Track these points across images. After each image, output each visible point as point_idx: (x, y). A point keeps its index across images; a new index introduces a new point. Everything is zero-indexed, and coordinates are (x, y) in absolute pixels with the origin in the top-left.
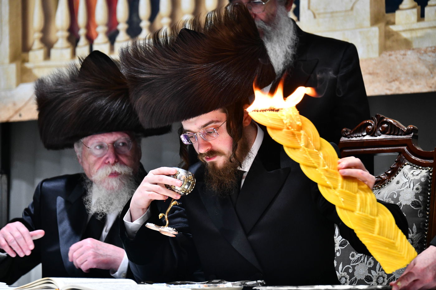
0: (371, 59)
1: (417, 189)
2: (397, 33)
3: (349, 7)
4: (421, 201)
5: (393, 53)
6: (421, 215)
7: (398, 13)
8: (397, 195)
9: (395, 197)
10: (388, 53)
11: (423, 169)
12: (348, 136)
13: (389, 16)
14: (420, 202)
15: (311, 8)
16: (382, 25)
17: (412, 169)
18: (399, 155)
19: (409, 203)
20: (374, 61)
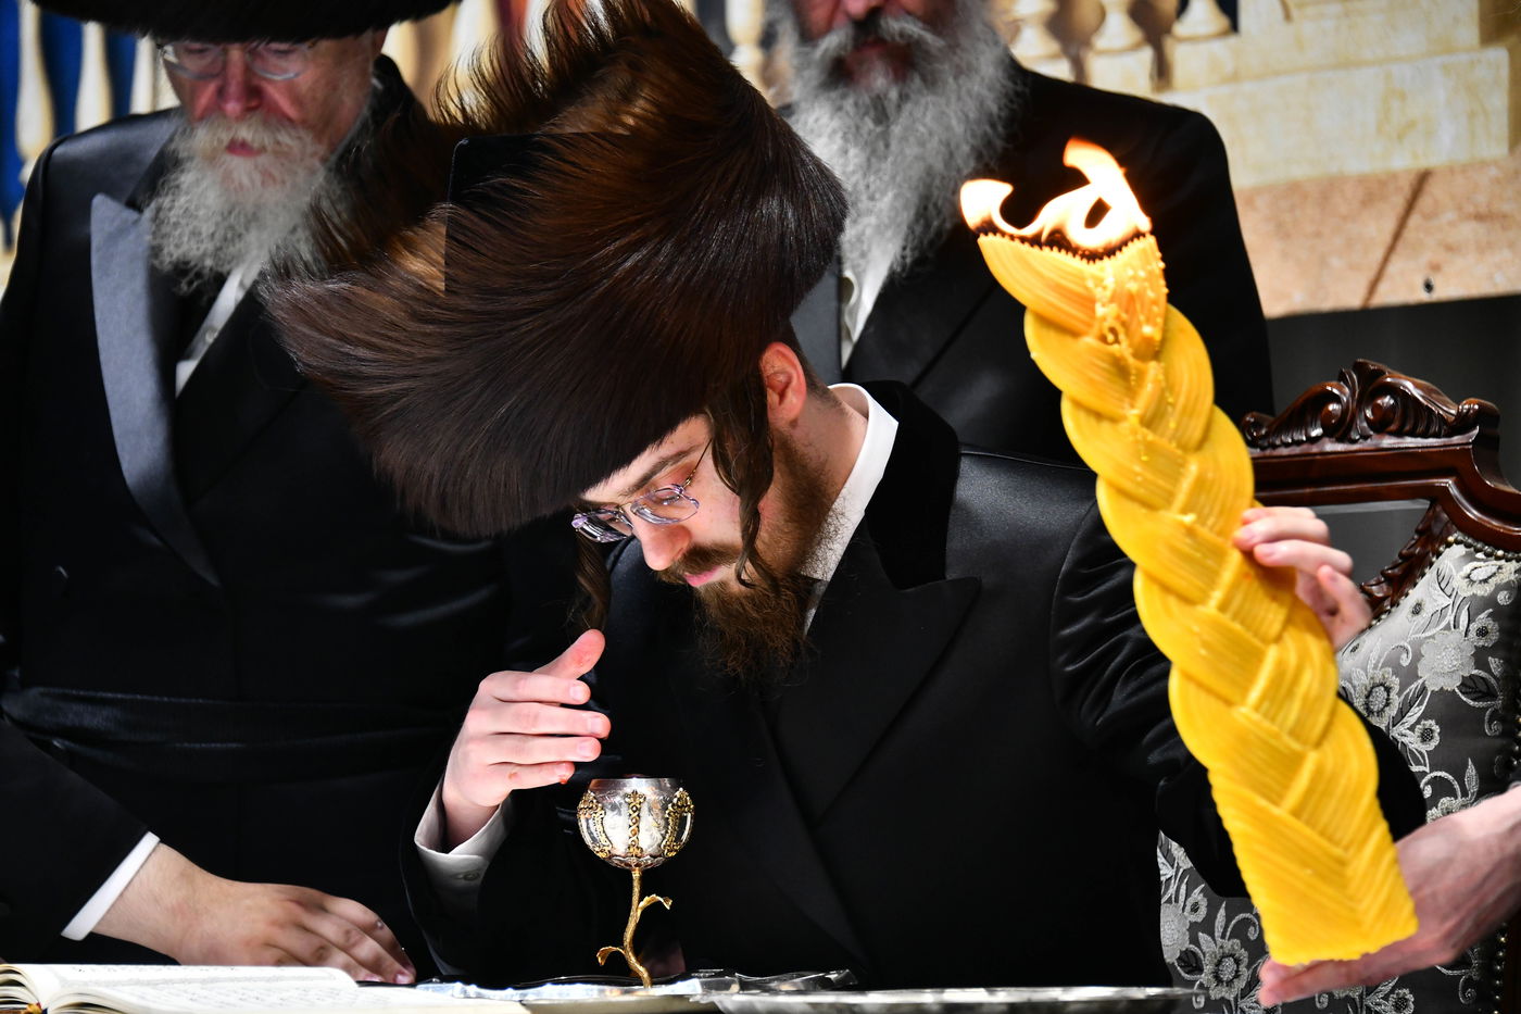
0: (1484, 164)
1: (1482, 632)
4: (1495, 677)
6: (1494, 727)
8: (1410, 654)
9: (1405, 661)
11: (1508, 560)
12: (1260, 442)
14: (1493, 681)
17: (1470, 558)
18: (1429, 509)
19: (1453, 684)
20: (1493, 172)
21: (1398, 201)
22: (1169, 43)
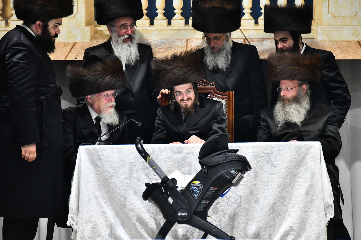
2: (102, 31)
5: (99, 40)
10: (96, 40)
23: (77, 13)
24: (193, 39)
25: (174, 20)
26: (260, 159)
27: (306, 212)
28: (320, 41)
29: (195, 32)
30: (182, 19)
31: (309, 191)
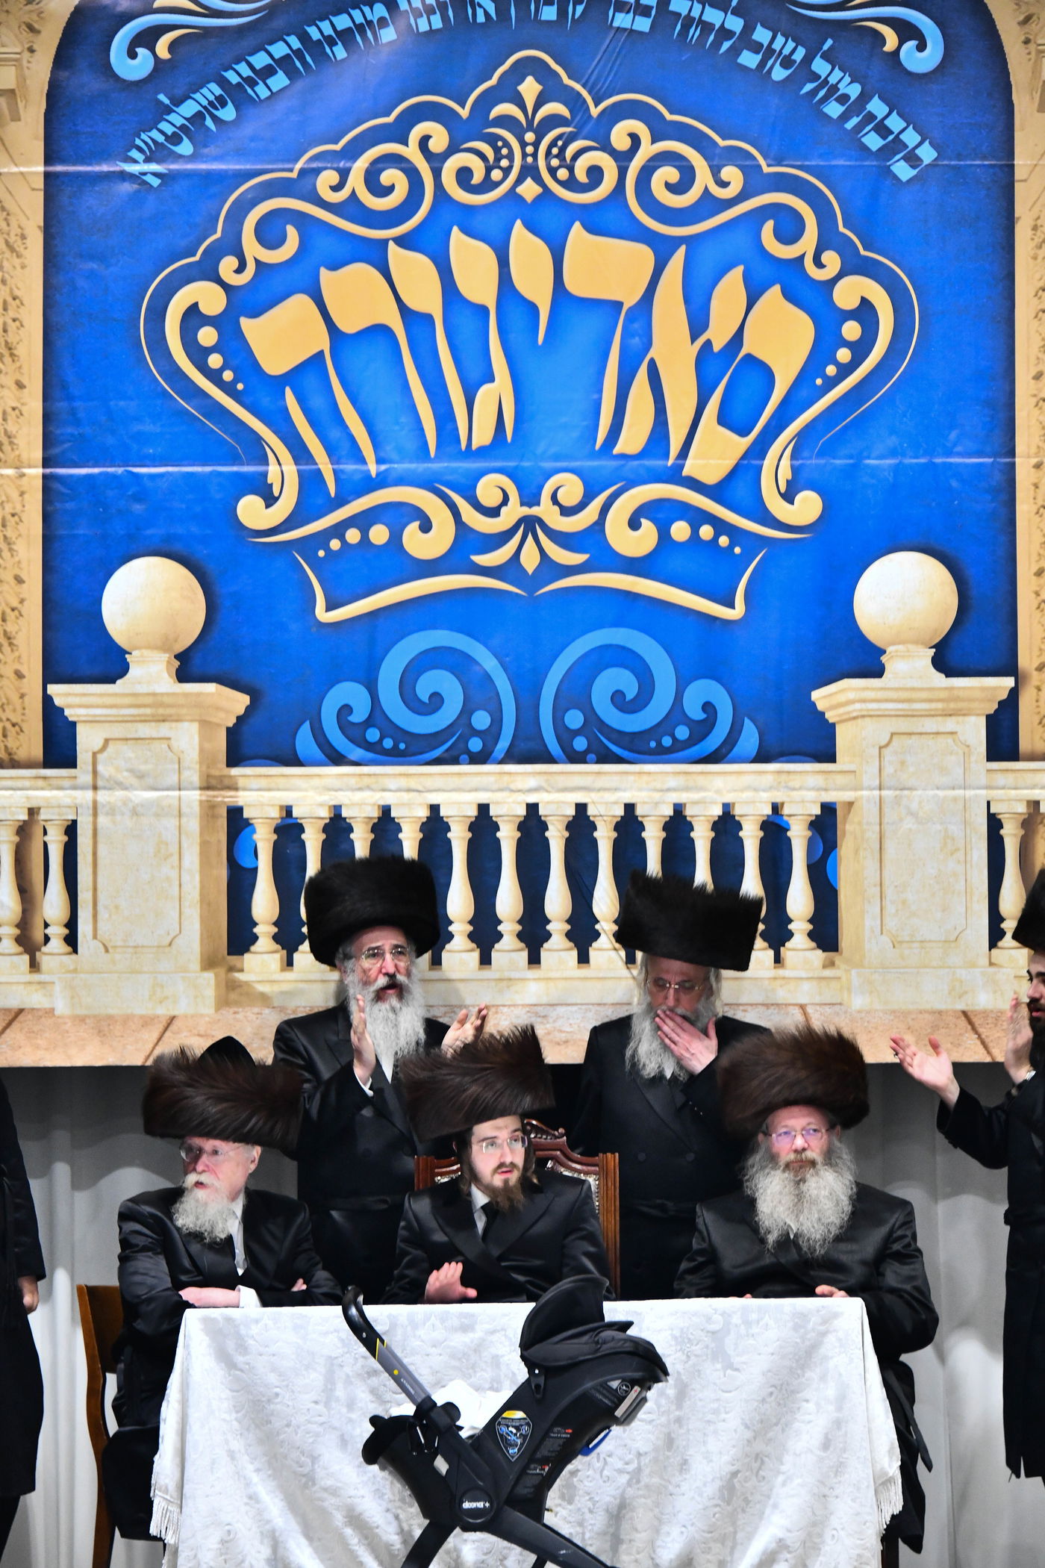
0: (202, 1015)
2: (247, 983)
3: (167, 942)
5: (241, 1010)
7: (246, 956)
10: (232, 1010)
13: (234, 960)
15: (98, 937)
16: (222, 971)
20: (207, 1019)
21: (161, 1027)
22: (38, 954)
23: (178, 932)
24: (504, 1006)
25: (448, 951)
26: (694, 1348)
27: (824, 1496)
28: (859, 1012)
29: (508, 987)
30: (472, 950)
31: (830, 1437)
